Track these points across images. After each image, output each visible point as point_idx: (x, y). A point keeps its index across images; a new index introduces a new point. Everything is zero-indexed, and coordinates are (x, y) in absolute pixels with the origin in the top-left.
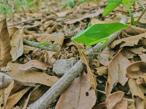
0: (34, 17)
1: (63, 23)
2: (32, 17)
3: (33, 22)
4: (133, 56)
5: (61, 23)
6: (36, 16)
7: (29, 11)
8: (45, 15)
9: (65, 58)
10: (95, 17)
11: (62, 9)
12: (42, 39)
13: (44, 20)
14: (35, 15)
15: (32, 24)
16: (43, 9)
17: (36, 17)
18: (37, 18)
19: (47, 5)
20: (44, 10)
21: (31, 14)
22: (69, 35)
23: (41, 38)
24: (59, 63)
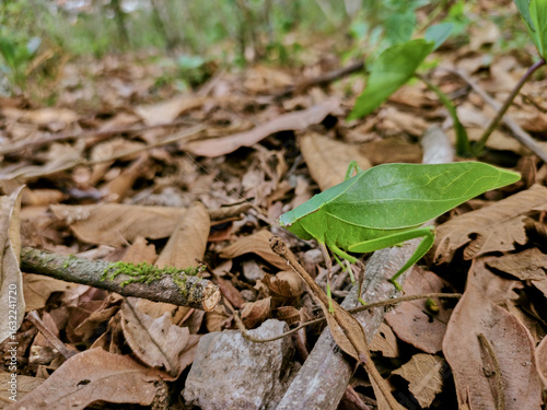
0: (44, 128)
1: (171, 149)
2: (36, 127)
3: (45, 147)
4: (516, 290)
5: (168, 151)
6: (54, 122)
7: (18, 101)
8: (92, 120)
9: (233, 326)
10: (313, 128)
11: (152, 91)
12: (104, 229)
13: (90, 140)
14: (45, 116)
15: (40, 156)
16: (71, 89)
17: (54, 127)
18: (59, 131)
19: (85, 74)
20: (78, 95)
21: (27, 114)
22: (226, 210)
23: (95, 225)
24: (214, 356)
